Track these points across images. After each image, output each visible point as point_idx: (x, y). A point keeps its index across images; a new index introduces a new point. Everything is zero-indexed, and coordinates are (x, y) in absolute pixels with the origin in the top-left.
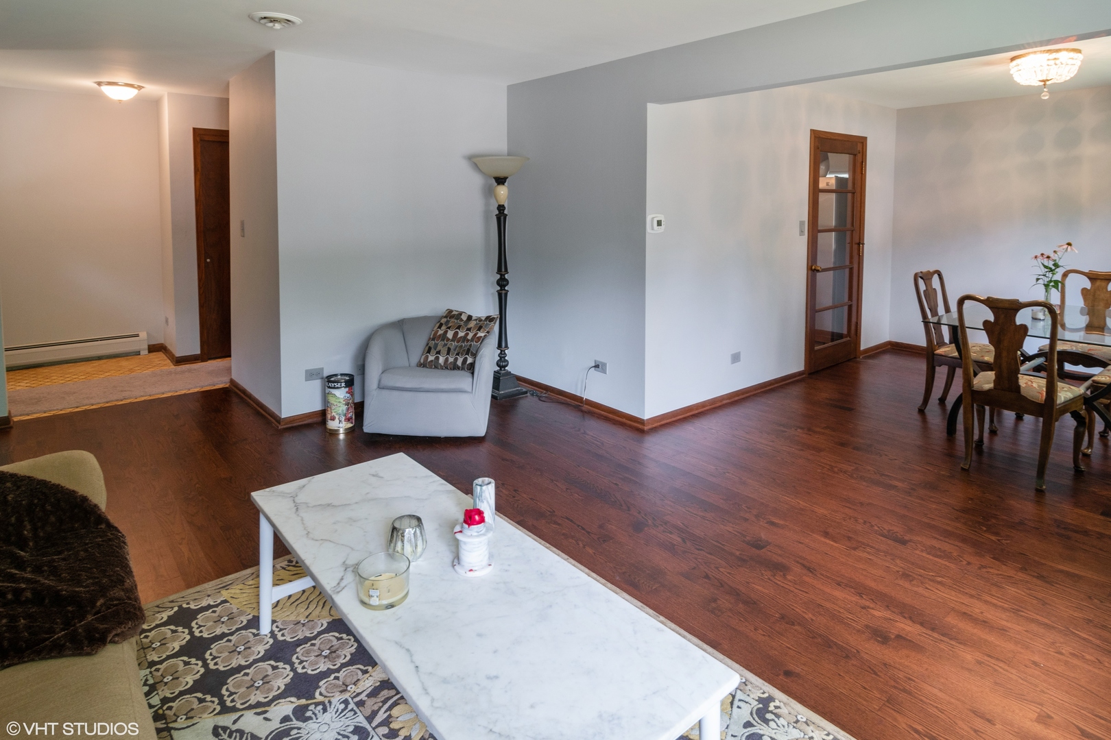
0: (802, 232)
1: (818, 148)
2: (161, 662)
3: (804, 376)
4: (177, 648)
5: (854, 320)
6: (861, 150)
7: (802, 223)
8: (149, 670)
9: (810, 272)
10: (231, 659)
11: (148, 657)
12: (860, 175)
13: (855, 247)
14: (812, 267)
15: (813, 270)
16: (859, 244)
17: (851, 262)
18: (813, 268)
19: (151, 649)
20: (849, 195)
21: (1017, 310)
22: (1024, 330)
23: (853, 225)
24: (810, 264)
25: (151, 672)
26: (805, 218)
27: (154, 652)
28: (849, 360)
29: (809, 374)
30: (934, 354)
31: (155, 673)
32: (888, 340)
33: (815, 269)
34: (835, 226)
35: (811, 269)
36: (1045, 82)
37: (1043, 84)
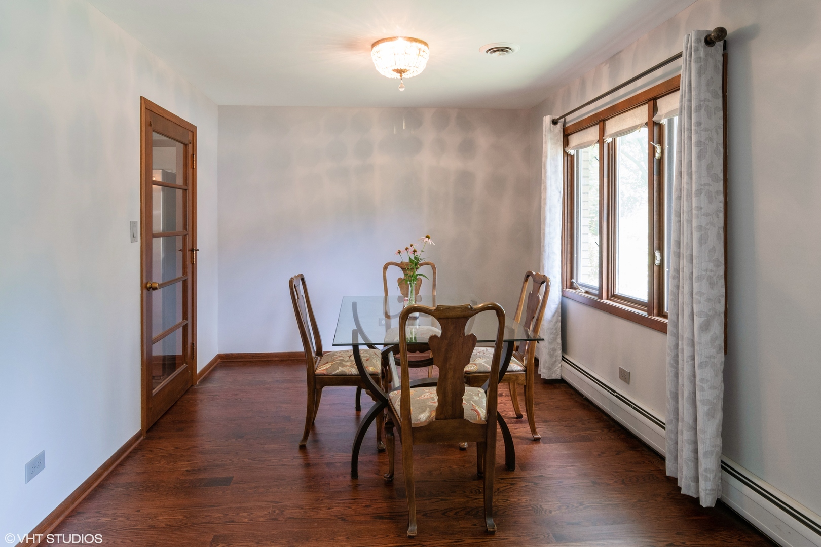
0: (133, 236)
1: (150, 125)
3: (142, 438)
5: (190, 341)
6: (191, 139)
7: (133, 224)
9: (145, 291)
12: (191, 169)
13: (189, 253)
14: (147, 284)
15: (147, 288)
16: (192, 250)
17: (185, 273)
18: (148, 286)
20: (179, 193)
21: (466, 318)
22: (473, 341)
23: (185, 228)
24: (145, 281)
26: (137, 218)
28: (187, 392)
29: (148, 431)
30: (315, 375)
32: (217, 353)
33: (150, 287)
34: (162, 231)
35: (146, 287)
36: (400, 72)
37: (398, 76)
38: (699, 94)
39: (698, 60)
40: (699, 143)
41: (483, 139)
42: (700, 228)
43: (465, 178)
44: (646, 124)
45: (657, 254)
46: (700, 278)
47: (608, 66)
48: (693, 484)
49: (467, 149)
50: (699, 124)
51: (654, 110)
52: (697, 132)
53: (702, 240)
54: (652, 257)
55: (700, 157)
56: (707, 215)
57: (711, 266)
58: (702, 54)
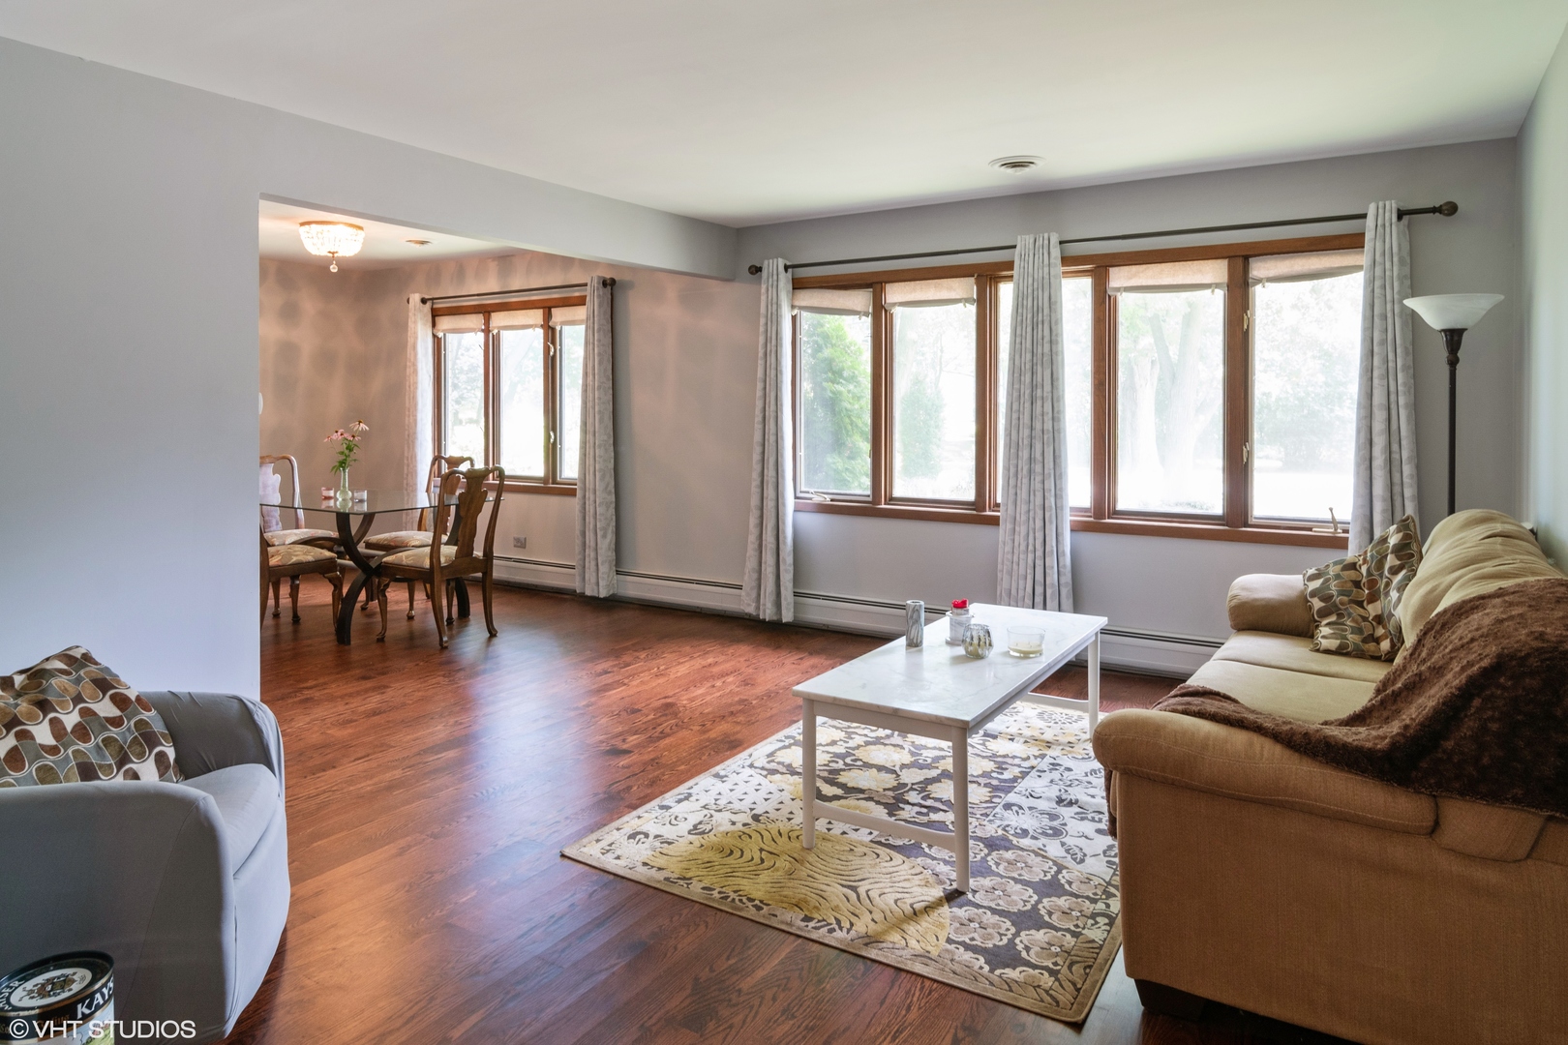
2: (1068, 930)
4: (1042, 931)
8: (1083, 932)
10: (1016, 891)
11: (1073, 943)
19: (1063, 949)
25: (1084, 928)
27: (1064, 944)
30: (270, 567)
31: (1082, 925)
36: (333, 253)
37: (331, 255)
38: (599, 320)
39: (599, 296)
40: (599, 354)
41: (309, 304)
42: (600, 412)
43: (287, 351)
44: (542, 326)
45: (552, 434)
46: (600, 446)
47: (496, 263)
48: (596, 587)
49: (289, 313)
50: (599, 341)
51: (548, 316)
52: (598, 346)
53: (601, 420)
54: (548, 437)
55: (600, 363)
56: (604, 403)
57: (605, 438)
58: (601, 293)
